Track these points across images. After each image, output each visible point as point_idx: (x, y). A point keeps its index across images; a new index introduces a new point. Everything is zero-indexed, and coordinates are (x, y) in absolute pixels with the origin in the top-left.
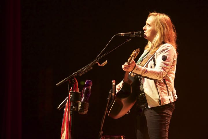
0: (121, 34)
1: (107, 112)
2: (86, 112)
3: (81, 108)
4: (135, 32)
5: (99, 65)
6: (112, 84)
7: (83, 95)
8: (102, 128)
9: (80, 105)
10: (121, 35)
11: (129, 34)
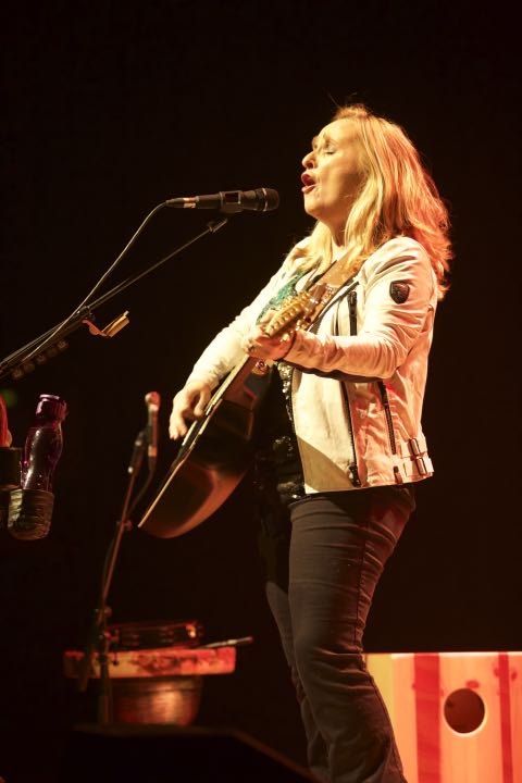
0: (184, 203)
1: (125, 528)
2: (42, 529)
3: (21, 513)
4: (240, 193)
5: (94, 331)
6: (145, 407)
7: (28, 459)
8: (105, 593)
9: (17, 501)
10: (186, 205)
11: (219, 200)
